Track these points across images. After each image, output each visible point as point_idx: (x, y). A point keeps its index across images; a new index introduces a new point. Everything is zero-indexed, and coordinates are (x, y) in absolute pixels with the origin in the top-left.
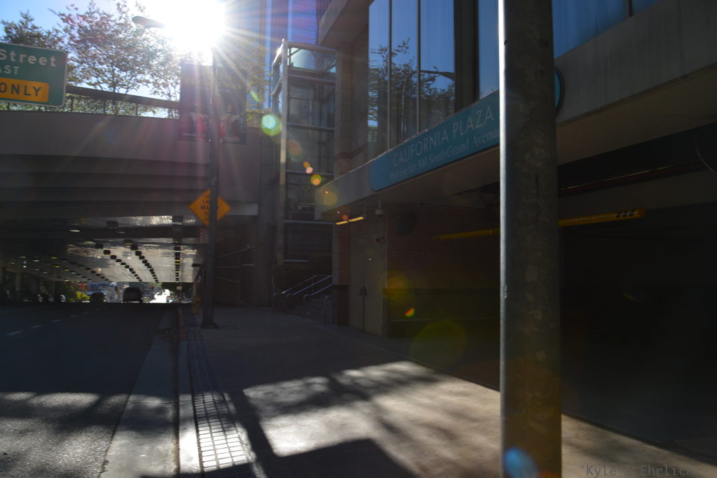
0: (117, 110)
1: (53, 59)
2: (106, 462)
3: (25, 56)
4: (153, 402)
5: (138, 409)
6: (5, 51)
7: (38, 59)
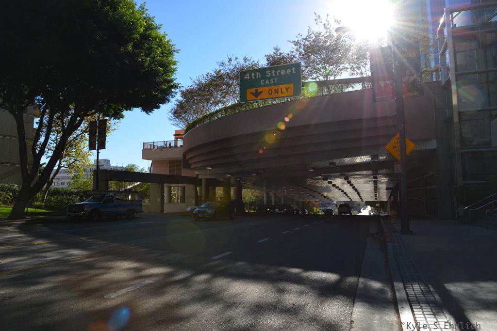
0: (330, 91)
1: (294, 69)
2: (352, 322)
3: (279, 71)
4: (376, 285)
5: (366, 288)
6: (269, 71)
7: (286, 71)
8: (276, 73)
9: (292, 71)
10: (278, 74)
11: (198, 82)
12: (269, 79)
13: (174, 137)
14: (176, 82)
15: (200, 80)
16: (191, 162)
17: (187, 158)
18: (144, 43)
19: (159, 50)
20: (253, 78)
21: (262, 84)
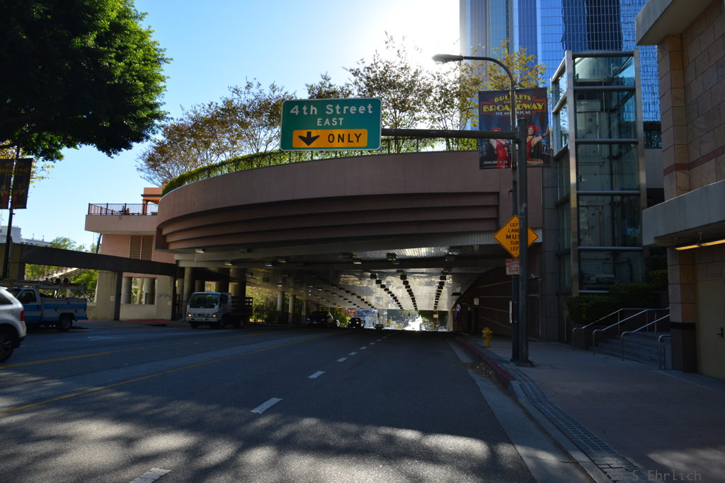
1: (370, 107)
3: (347, 107)
6: (332, 106)
7: (358, 109)
8: (341, 110)
9: (367, 109)
10: (345, 112)
11: (194, 115)
12: (330, 117)
13: (142, 198)
14: (162, 109)
15: (198, 112)
16: (169, 240)
17: (165, 232)
18: (115, 37)
19: (140, 53)
20: (305, 113)
21: (318, 125)
